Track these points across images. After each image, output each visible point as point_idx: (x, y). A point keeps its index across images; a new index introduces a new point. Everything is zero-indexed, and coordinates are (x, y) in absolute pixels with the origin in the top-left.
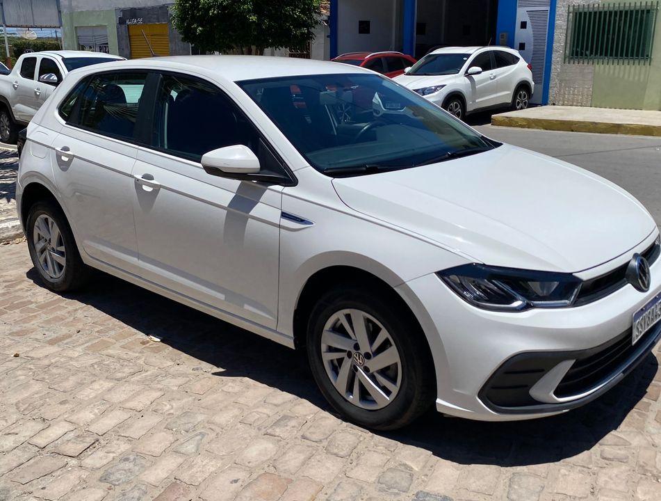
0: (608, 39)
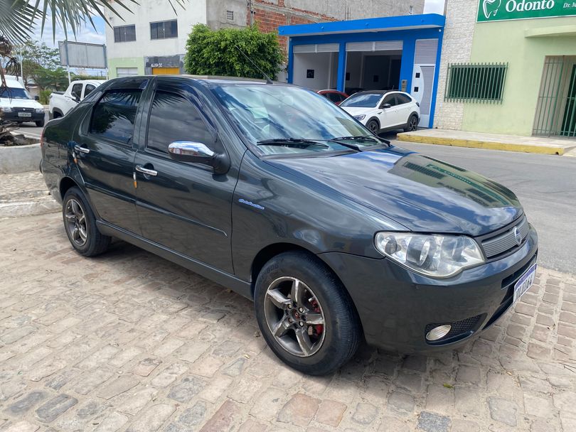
0: (474, 85)
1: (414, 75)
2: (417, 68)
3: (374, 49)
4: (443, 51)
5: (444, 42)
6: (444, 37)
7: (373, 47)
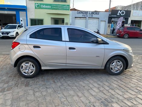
1: (21, 21)
2: (21, 19)
3: (6, 13)
4: (28, 15)
5: (28, 13)
6: (27, 11)
7: (6, 12)
